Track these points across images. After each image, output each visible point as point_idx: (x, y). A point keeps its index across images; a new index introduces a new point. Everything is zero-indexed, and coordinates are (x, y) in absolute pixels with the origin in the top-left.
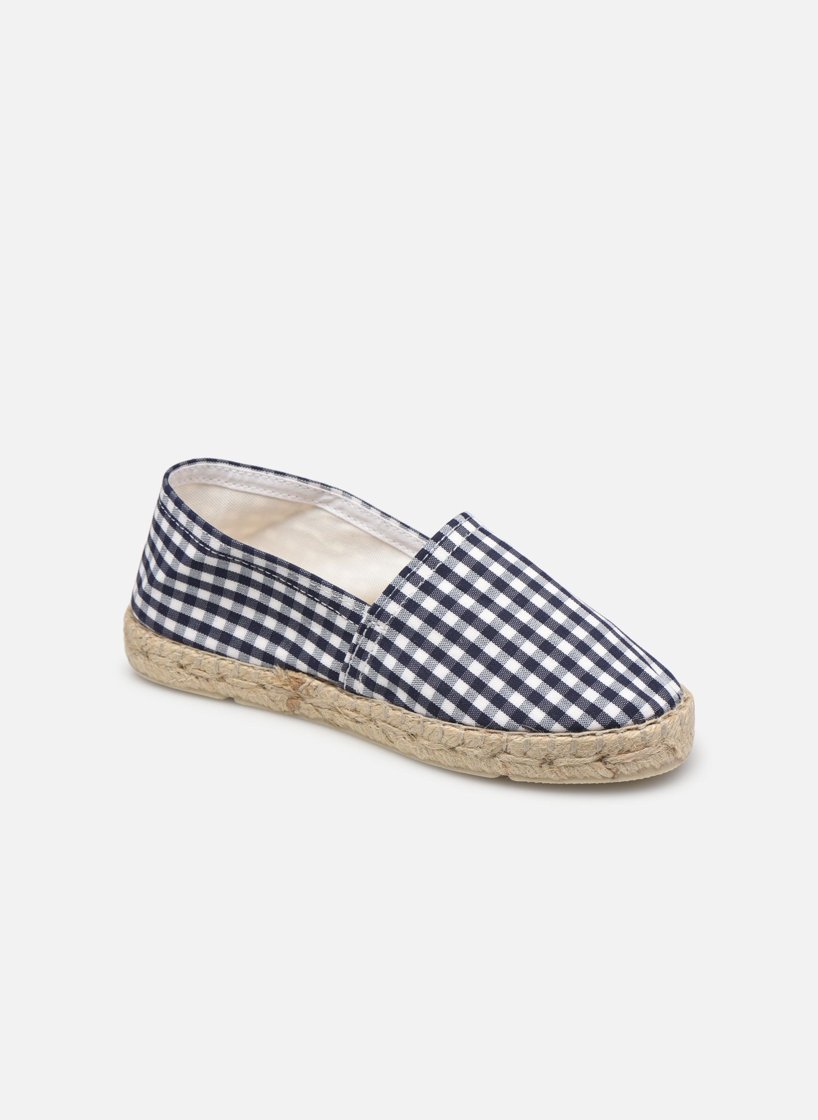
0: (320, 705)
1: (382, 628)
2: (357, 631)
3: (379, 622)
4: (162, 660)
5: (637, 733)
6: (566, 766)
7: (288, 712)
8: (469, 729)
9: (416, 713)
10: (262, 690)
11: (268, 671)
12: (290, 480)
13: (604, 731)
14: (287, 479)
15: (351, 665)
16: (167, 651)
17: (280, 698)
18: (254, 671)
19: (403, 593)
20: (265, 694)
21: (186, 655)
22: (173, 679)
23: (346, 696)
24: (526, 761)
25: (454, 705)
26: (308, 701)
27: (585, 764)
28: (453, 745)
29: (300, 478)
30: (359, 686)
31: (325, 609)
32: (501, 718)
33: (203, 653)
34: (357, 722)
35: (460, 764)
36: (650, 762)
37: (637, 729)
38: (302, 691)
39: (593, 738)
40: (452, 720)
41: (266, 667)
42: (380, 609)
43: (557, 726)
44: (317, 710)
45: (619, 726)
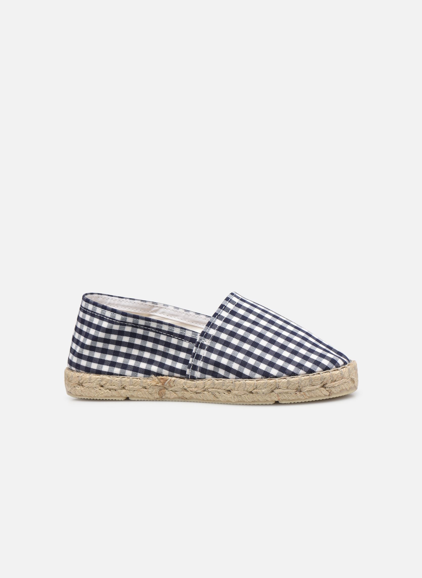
0: (176, 390)
1: (207, 342)
2: (195, 346)
3: (206, 340)
4: (91, 384)
5: (338, 372)
6: (307, 391)
7: (159, 398)
8: (259, 380)
9: (230, 379)
10: (145, 389)
11: (147, 379)
12: (137, 302)
13: (323, 372)
14: (136, 301)
15: (193, 364)
16: (94, 379)
17: (155, 391)
18: (140, 380)
19: (216, 324)
20: (146, 391)
21: (104, 379)
22: (97, 393)
23: (190, 382)
24: (288, 391)
25: (249, 370)
26: (170, 389)
27: (316, 389)
28: (250, 390)
29: (142, 301)
30: (197, 374)
31: (177, 340)
32: (274, 372)
33: (112, 377)
34: (197, 393)
35: (255, 399)
36: (345, 386)
37: (337, 370)
38: (167, 384)
39: (319, 375)
40: (249, 378)
41: (146, 377)
42: (205, 333)
43: (302, 372)
44: (175, 393)
45: (329, 369)
